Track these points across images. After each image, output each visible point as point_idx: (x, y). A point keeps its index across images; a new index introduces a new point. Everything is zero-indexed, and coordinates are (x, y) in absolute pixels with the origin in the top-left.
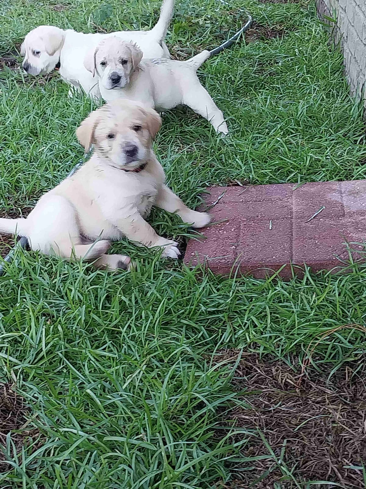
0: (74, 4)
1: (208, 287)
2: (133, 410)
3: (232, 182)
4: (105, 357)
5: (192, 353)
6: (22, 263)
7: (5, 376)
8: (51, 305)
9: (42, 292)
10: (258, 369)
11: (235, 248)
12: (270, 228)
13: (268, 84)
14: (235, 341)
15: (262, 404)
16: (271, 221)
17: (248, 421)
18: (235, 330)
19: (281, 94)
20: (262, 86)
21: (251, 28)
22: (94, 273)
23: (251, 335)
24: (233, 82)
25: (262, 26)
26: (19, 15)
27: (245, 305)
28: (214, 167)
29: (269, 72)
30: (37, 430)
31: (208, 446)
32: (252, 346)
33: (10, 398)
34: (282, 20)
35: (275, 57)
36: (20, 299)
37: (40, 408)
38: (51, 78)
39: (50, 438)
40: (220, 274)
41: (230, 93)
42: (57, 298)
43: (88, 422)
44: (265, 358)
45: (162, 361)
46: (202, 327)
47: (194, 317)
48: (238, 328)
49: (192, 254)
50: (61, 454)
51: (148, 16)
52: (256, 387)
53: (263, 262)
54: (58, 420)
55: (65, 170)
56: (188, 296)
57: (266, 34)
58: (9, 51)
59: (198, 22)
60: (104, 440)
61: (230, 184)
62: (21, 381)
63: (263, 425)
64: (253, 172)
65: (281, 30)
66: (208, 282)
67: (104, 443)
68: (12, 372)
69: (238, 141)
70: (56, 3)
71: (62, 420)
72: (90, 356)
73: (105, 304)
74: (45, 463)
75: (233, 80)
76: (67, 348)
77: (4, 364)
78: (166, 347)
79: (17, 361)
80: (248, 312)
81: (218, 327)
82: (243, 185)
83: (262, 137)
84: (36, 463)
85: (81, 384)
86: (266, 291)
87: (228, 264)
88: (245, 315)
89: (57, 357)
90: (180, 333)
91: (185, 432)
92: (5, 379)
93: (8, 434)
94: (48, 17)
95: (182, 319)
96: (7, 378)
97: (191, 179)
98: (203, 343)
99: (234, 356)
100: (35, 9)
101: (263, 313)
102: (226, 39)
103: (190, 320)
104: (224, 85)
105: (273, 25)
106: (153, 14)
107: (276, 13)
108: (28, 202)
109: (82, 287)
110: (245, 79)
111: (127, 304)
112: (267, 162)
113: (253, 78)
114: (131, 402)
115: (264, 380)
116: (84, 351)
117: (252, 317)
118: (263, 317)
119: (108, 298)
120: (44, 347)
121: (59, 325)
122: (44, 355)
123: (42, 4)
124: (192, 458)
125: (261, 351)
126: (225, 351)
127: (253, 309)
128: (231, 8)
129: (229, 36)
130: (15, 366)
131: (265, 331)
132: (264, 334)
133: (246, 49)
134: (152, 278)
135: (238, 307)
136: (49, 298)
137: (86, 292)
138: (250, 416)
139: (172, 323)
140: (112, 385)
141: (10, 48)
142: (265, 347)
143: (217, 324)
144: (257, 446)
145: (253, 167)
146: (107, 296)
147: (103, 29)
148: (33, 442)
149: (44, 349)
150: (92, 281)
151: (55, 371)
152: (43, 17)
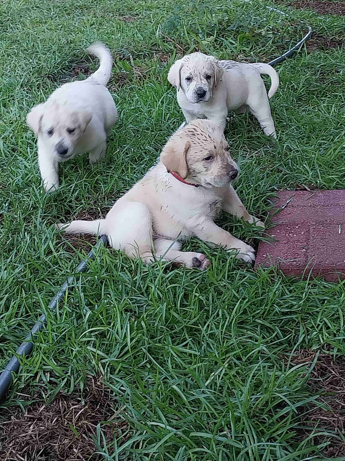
0: (142, 15)
1: (281, 288)
2: (216, 406)
3: (299, 187)
4: (186, 353)
5: (268, 353)
6: (105, 260)
7: (93, 369)
8: (132, 302)
9: (124, 287)
10: (332, 371)
11: (305, 251)
12: (340, 233)
13: (329, 92)
14: (309, 342)
15: (339, 405)
16: (340, 225)
17: (326, 421)
18: (308, 331)
19: (343, 102)
20: (323, 94)
21: (311, 39)
22: (172, 272)
23: (324, 337)
24: (295, 90)
25: (321, 37)
26: (92, 25)
27: (317, 307)
28: (281, 171)
29: (331, 81)
30: (124, 422)
31: (289, 445)
32: (325, 347)
33: (98, 390)
34: (341, 30)
35: (336, 66)
36: (104, 295)
37: (127, 401)
38: (123, 85)
39: (138, 430)
40: (292, 275)
41: (292, 100)
42: (138, 294)
43: (173, 416)
44: (338, 360)
45: (239, 359)
46: (277, 327)
47: (268, 317)
48: (311, 329)
49: (264, 256)
50: (149, 447)
51: (213, 27)
52: (331, 388)
53: (334, 265)
54: (144, 413)
55: (140, 172)
56: (262, 296)
57: (326, 45)
58: (83, 59)
59: (261, 33)
60: (190, 435)
61: (298, 188)
62: (109, 374)
63: (341, 427)
64: (320, 178)
65: (340, 41)
66: (281, 284)
67: (190, 438)
68: (100, 365)
69: (304, 147)
70: (125, 14)
71: (148, 413)
72: (172, 352)
73: (183, 302)
74: (134, 455)
75: (295, 88)
76: (149, 344)
77: (92, 357)
78: (243, 346)
79: (103, 355)
80: (320, 313)
81: (291, 327)
82: (311, 190)
83: (326, 143)
84: (124, 454)
85: (164, 378)
86: (337, 294)
87: (300, 267)
88: (317, 317)
89: (141, 352)
90: (255, 332)
91: (266, 430)
92: (93, 371)
93: (98, 425)
94: (119, 27)
95: (256, 318)
96: (95, 370)
97: (262, 183)
98: (277, 343)
99: (309, 357)
100: (106, 20)
101: (335, 316)
102: (288, 49)
103: (264, 319)
104: (287, 93)
105: (333, 35)
106: (217, 24)
107: (335, 24)
108: (106, 202)
109: (162, 285)
110: (307, 87)
111: (204, 302)
112: (333, 168)
113: (314, 86)
114: (214, 399)
115: (339, 381)
116: (166, 347)
117: (325, 319)
118: (335, 319)
119: (186, 296)
120: (129, 342)
121: (143, 321)
122: (128, 350)
123: (112, 15)
124: (274, 456)
125: (335, 352)
126: (299, 352)
127: (325, 311)
128: (293, 20)
129: (290, 46)
130: (101, 359)
131: (338, 333)
132: (337, 336)
133: (307, 59)
134: (226, 278)
135: (311, 309)
136: (130, 294)
137: (166, 291)
138: (328, 417)
139: (247, 322)
140: (195, 381)
141: (83, 56)
142: (338, 349)
143: (290, 324)
144: (336, 447)
145: (320, 173)
146: (185, 294)
147: (171, 38)
148: (123, 434)
149: (129, 344)
150: (170, 279)
151: (139, 366)
152: (114, 28)
